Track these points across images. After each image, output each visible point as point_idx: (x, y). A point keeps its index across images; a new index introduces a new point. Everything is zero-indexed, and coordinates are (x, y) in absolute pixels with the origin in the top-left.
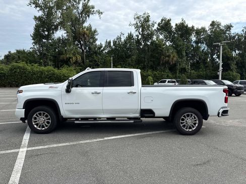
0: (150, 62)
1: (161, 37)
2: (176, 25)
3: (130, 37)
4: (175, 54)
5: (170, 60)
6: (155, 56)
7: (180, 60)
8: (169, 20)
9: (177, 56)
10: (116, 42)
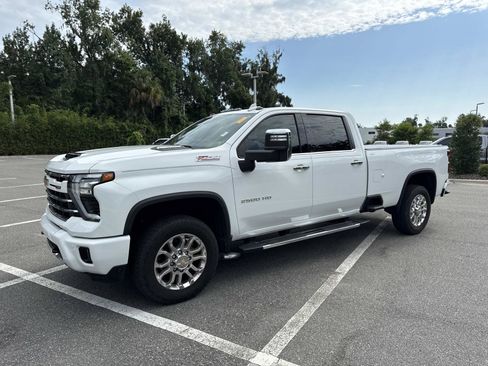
0: (108, 101)
1: (124, 47)
2: (152, 26)
3: (52, 35)
4: (158, 87)
5: (151, 98)
6: (117, 87)
7: (168, 100)
8: (138, 15)
9: (161, 91)
10: (13, 43)
